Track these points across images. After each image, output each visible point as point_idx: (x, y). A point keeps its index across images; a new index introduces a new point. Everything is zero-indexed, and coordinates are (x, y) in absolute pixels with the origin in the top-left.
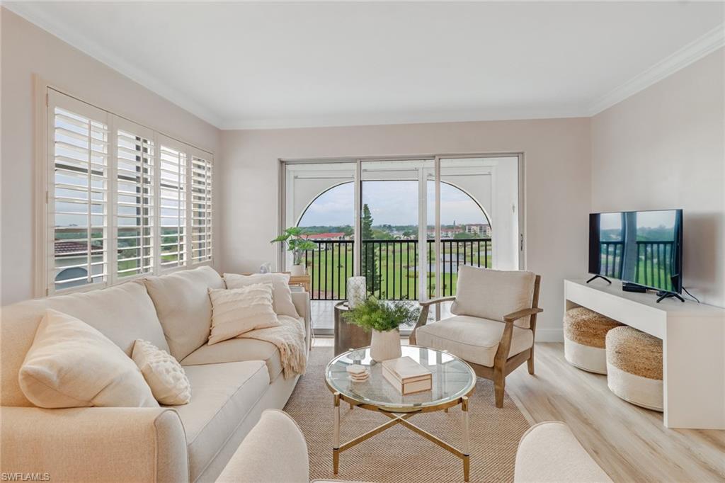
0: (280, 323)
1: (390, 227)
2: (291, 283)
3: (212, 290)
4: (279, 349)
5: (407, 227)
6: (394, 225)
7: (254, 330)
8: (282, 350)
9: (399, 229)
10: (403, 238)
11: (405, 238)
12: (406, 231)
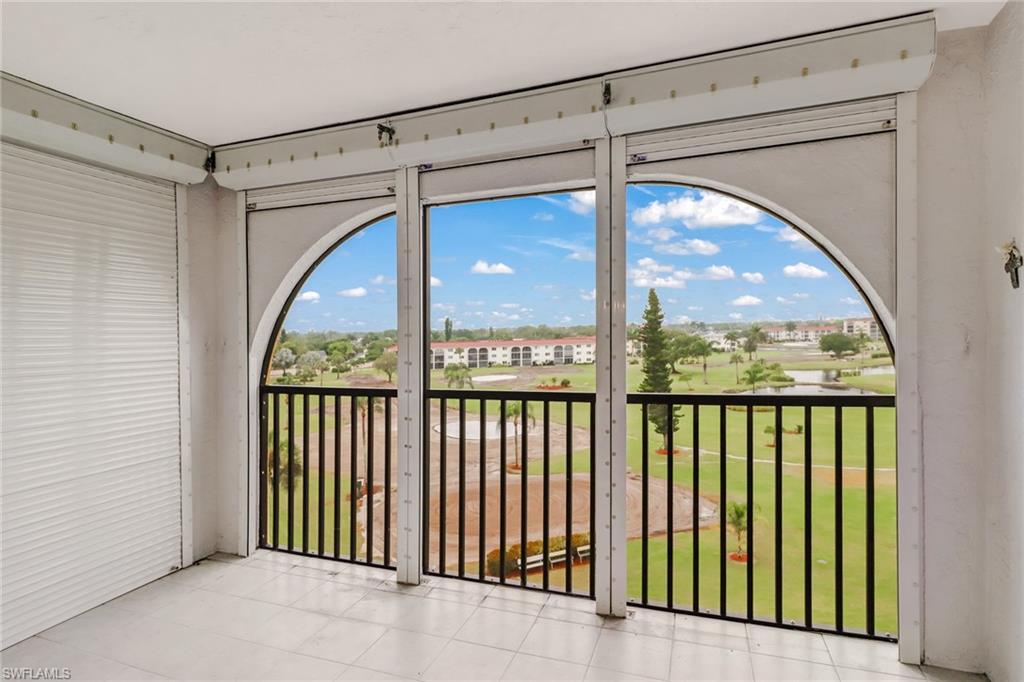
1: (702, 326)
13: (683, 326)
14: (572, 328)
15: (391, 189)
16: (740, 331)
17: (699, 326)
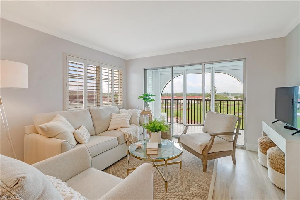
0: (130, 126)
1: (227, 94)
2: (141, 114)
3: (112, 113)
4: (125, 134)
5: (237, 94)
6: (230, 93)
7: (121, 128)
8: (125, 135)
9: (232, 94)
10: (234, 99)
11: (236, 99)
12: (236, 96)
13: (222, 94)
14: (190, 94)
15: (182, 72)
16: (239, 96)
17: (226, 94)
